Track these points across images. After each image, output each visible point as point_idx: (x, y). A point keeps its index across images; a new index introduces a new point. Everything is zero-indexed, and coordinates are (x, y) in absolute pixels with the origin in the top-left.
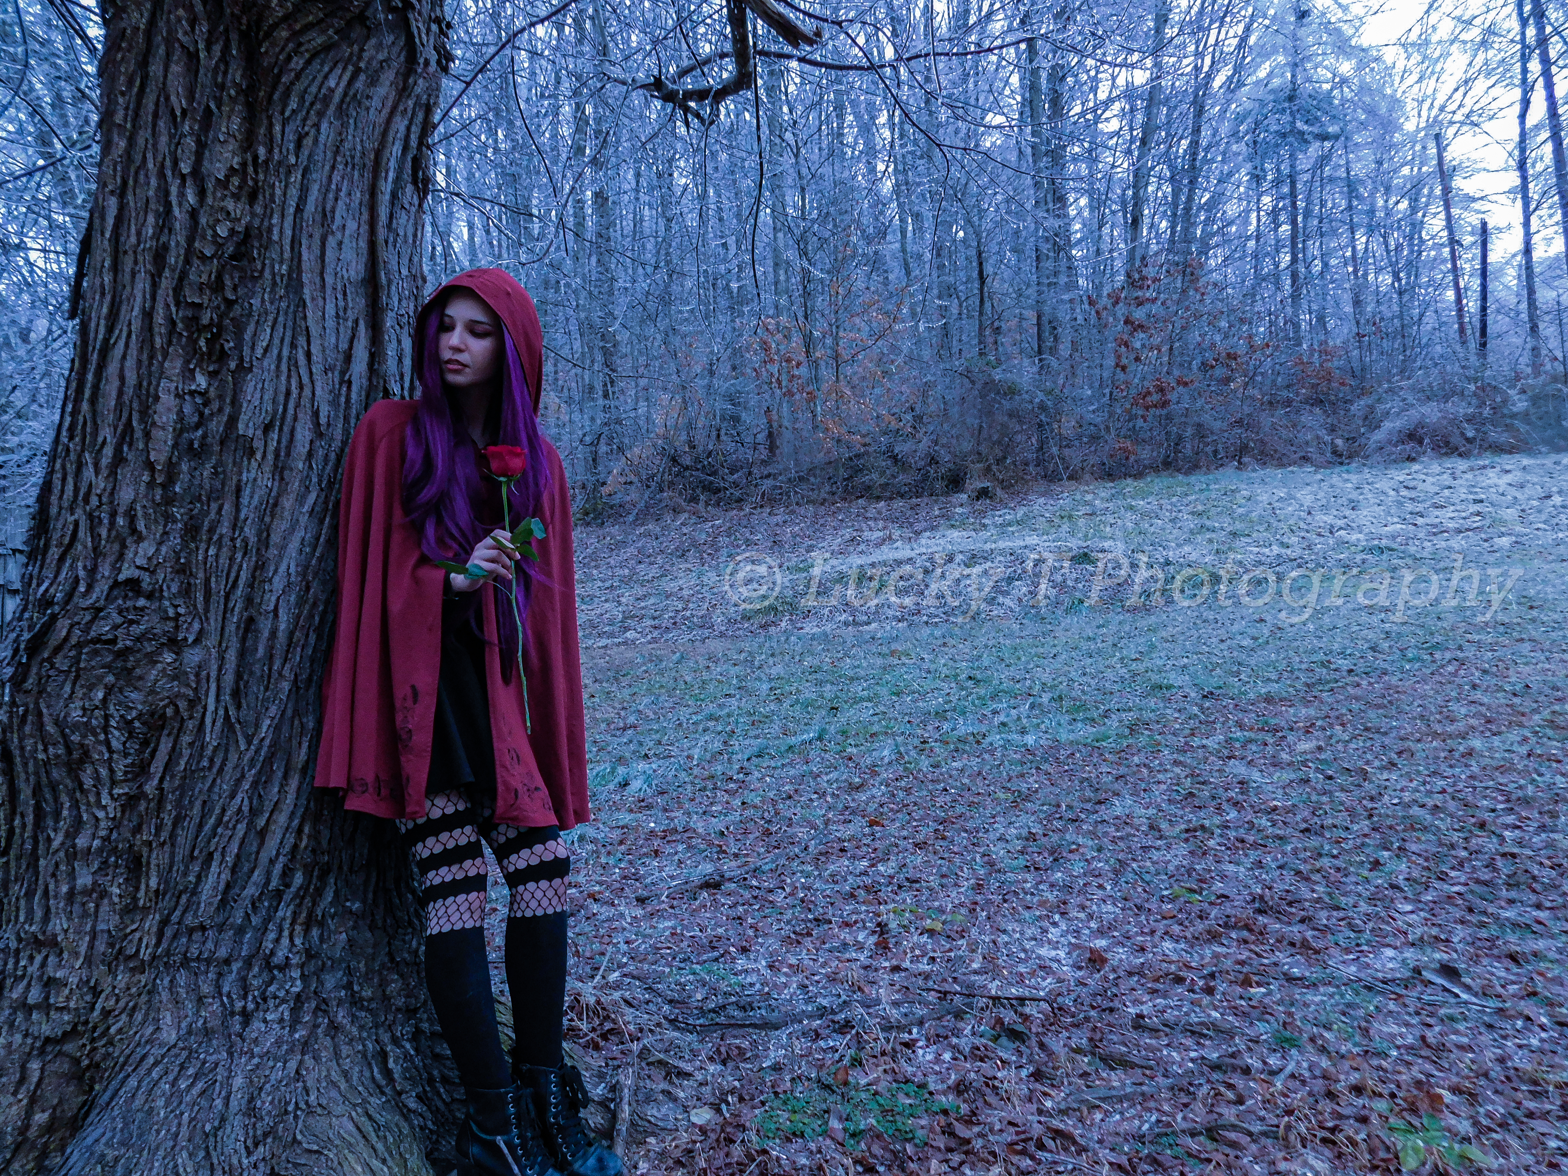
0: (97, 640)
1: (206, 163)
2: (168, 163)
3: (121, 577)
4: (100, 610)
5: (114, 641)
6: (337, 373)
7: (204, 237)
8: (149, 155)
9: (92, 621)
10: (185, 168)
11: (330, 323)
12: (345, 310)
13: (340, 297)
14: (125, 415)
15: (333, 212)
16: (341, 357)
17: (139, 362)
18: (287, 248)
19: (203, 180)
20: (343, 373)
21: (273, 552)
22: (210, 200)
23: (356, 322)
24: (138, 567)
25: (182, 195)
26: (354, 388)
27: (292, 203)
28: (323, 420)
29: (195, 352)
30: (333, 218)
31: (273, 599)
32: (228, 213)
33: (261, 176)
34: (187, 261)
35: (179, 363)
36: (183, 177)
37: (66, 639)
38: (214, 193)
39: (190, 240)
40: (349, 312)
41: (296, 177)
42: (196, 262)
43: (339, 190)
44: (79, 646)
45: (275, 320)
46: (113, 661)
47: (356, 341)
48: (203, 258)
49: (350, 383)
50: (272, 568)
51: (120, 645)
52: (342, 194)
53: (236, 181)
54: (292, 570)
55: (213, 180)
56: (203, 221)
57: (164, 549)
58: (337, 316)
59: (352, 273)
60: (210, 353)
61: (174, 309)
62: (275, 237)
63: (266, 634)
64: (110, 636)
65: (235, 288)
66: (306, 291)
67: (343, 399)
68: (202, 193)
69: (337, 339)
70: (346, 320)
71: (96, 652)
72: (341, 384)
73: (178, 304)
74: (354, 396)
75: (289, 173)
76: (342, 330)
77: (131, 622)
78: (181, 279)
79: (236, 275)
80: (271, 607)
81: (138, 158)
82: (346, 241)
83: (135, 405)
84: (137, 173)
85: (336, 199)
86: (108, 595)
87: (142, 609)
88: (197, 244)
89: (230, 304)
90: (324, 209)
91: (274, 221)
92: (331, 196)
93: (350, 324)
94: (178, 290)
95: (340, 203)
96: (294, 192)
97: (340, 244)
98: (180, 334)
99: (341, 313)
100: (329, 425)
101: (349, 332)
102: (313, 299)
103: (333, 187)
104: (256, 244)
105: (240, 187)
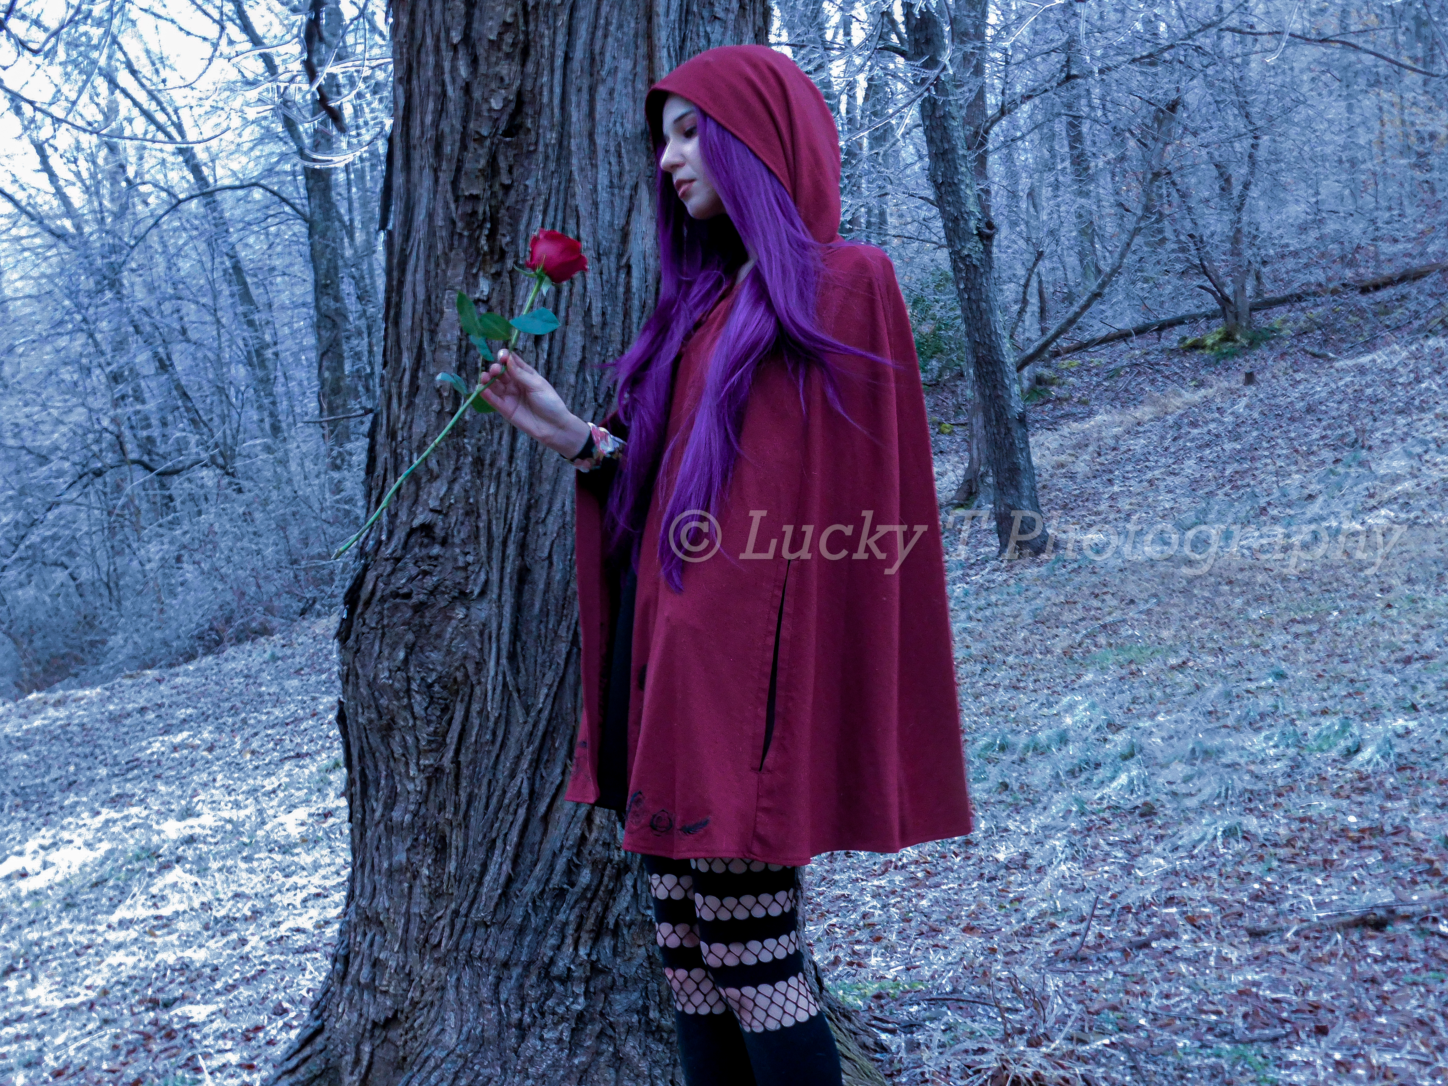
0: (395, 595)
1: (476, 25)
2: (443, 35)
3: (416, 523)
4: (398, 560)
5: (408, 596)
6: (613, 258)
7: (479, 114)
8: (428, 29)
9: (393, 572)
10: (456, 37)
11: (603, 196)
12: (621, 175)
13: (613, 160)
14: (417, 335)
15: (602, 53)
16: (617, 237)
17: (427, 272)
18: (557, 111)
19: (474, 47)
20: (620, 256)
21: (547, 487)
22: (483, 69)
23: (635, 188)
24: (432, 510)
25: (454, 69)
26: (635, 273)
27: (560, 53)
28: (596, 319)
29: (478, 253)
30: (602, 62)
31: (548, 543)
32: (502, 79)
33: (532, 27)
34: (464, 147)
35: (461, 269)
36: (455, 48)
37: (373, 593)
38: (487, 59)
39: (465, 121)
40: (626, 177)
41: (563, 18)
42: (472, 145)
43: (608, 23)
44: (383, 600)
45: (547, 202)
46: (412, 618)
47: (634, 214)
48: (480, 139)
49: (629, 267)
50: (545, 507)
51: (415, 600)
52: (612, 28)
53: (508, 38)
54: (568, 508)
55: (485, 43)
56: (477, 94)
57: (457, 487)
58: (612, 185)
59: (629, 126)
60: (492, 251)
61: (453, 206)
62: (545, 100)
63: (541, 586)
64: (405, 590)
65: (510, 171)
66: (574, 161)
67: (621, 289)
68: (474, 62)
69: (613, 215)
70: (622, 188)
71: (396, 607)
72: (618, 270)
73: (457, 200)
74: (635, 283)
75: (556, 15)
76: (617, 201)
77: (425, 573)
78: (458, 170)
79: (511, 153)
80: (546, 554)
81: (418, 34)
82: (619, 87)
83: (425, 324)
84: (419, 51)
85: (605, 36)
86: (406, 543)
87: (436, 558)
88: (472, 125)
89: (507, 188)
90: (592, 53)
91: (545, 79)
92: (600, 33)
93: (627, 192)
94: (455, 184)
95: (610, 40)
96: (561, 39)
97: (611, 92)
98: (461, 235)
99: (615, 181)
100: (604, 324)
101: (626, 203)
102: (582, 170)
103: (602, 21)
104: (530, 112)
105: (514, 45)
